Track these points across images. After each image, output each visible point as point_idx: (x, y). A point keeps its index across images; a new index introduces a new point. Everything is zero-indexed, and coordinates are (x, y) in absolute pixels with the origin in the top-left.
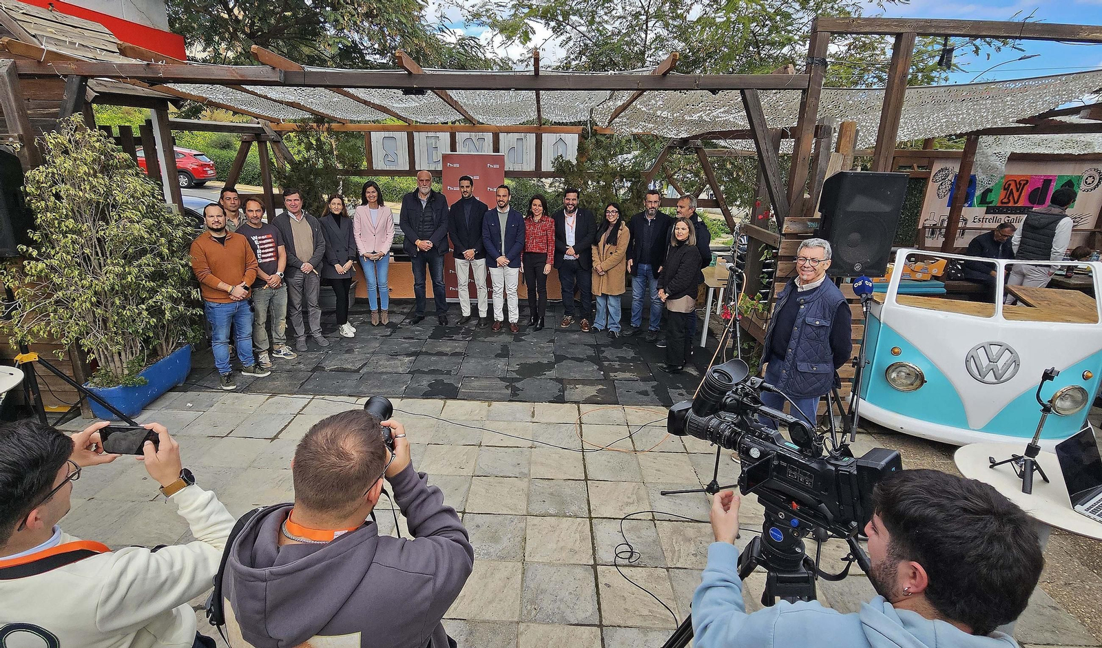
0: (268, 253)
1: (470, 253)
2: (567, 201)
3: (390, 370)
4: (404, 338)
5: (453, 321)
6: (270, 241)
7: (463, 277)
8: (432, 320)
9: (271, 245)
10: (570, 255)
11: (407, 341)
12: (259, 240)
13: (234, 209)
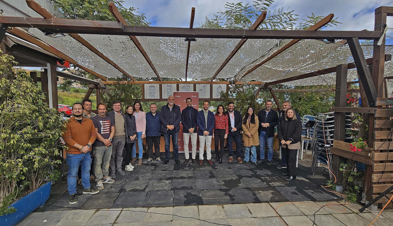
0: (107, 129)
1: (192, 130)
2: (230, 107)
3: (160, 188)
4: (162, 171)
5: (182, 161)
6: (108, 123)
7: (186, 141)
8: (172, 162)
9: (108, 126)
10: (234, 129)
11: (164, 172)
12: (103, 123)
13: (89, 110)
